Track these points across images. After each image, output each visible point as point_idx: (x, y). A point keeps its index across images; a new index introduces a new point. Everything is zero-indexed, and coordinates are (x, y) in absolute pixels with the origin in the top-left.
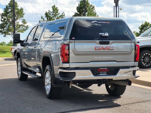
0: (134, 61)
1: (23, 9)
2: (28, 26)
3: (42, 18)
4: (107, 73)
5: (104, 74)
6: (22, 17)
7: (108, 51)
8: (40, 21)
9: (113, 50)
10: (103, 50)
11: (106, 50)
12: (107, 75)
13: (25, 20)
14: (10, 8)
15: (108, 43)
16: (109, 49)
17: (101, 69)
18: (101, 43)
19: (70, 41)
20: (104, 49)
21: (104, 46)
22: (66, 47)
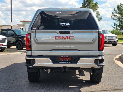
0: (98, 50)
1: (97, 3)
2: (101, 17)
3: (115, 10)
4: (69, 61)
5: (66, 62)
6: (96, 10)
7: (69, 40)
8: (113, 12)
9: (74, 39)
10: (63, 40)
11: (66, 40)
12: (68, 63)
13: (99, 12)
14: (87, 2)
15: (68, 33)
16: (69, 39)
17: (63, 57)
18: (61, 33)
19: (32, 31)
20: (65, 39)
21: (65, 36)
22: (28, 36)
